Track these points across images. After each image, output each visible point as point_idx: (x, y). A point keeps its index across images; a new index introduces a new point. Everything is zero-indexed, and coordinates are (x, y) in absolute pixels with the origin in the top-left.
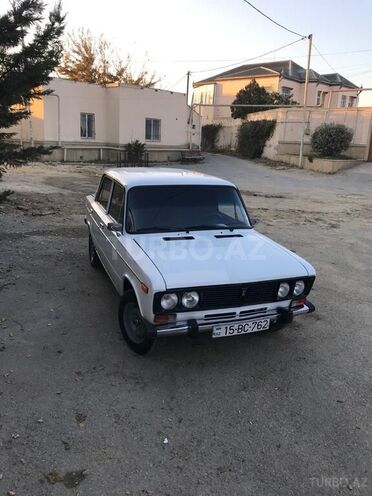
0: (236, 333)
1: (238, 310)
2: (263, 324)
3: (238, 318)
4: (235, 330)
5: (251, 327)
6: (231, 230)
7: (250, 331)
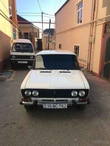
0: (52, 108)
1: (55, 99)
2: (64, 106)
3: (55, 102)
4: (52, 106)
5: (58, 106)
6: (68, 70)
7: (58, 108)
